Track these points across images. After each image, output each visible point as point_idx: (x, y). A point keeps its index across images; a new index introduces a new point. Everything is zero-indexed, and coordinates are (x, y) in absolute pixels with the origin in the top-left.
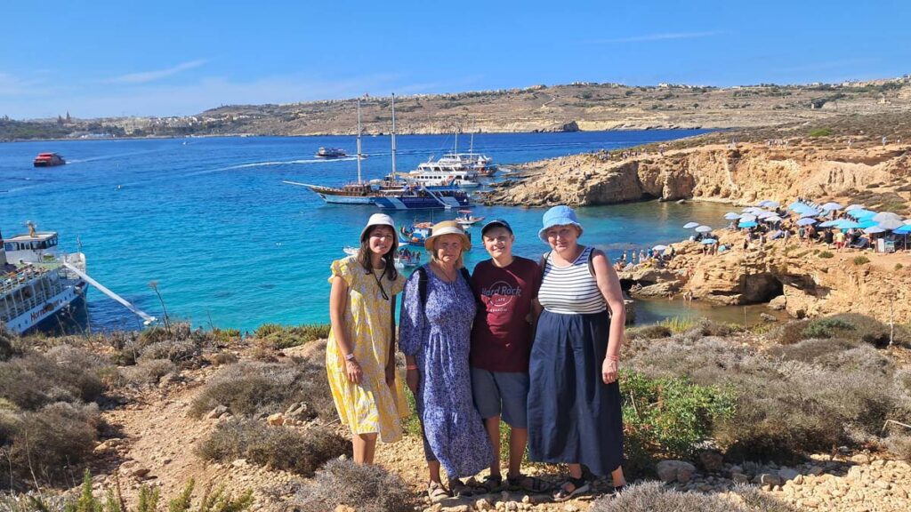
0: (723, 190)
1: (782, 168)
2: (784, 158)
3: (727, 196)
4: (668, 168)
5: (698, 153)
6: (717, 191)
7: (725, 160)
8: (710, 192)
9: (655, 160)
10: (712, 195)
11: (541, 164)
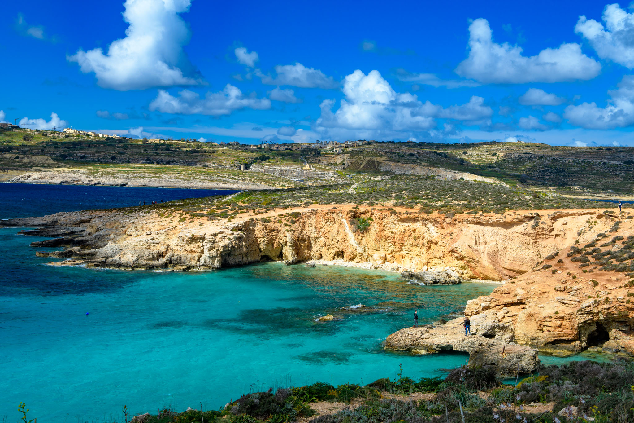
0: (347, 253)
1: (414, 231)
2: (415, 220)
3: (352, 259)
4: (287, 228)
5: (314, 213)
6: (340, 254)
7: (344, 221)
8: (332, 255)
9: (272, 219)
10: (334, 258)
11: (47, 219)
